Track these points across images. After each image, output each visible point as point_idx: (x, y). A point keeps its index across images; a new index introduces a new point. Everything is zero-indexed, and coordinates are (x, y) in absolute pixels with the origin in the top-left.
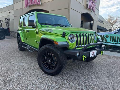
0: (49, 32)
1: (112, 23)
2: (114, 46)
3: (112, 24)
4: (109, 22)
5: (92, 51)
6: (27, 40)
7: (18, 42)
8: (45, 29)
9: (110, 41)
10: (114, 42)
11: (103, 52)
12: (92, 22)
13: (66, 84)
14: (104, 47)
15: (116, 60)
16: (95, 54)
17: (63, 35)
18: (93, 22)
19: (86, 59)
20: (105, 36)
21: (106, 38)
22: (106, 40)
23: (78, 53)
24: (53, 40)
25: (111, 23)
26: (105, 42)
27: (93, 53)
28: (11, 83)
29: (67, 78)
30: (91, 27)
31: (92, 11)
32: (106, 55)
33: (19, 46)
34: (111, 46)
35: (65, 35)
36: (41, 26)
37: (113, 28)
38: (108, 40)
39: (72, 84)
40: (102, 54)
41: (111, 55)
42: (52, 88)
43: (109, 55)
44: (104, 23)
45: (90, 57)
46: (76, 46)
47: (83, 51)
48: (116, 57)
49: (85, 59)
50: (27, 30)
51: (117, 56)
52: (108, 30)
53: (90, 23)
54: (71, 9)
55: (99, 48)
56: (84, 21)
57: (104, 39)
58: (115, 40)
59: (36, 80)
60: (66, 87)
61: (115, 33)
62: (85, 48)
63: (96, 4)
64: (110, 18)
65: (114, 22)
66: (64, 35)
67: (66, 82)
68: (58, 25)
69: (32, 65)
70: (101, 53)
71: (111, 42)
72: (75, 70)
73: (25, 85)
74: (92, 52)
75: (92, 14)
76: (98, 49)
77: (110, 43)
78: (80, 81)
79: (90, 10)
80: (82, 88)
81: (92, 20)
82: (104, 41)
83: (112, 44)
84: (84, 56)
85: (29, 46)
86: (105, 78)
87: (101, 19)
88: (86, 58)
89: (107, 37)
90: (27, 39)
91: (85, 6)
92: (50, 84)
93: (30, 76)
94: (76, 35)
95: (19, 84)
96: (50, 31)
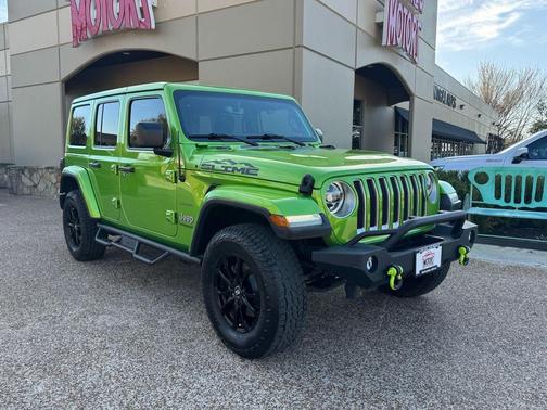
0: (240, 173)
1: (500, 101)
2: (514, 219)
3: (503, 109)
4: (487, 100)
5: (421, 249)
6: (119, 207)
7: (67, 220)
8: (217, 162)
9: (498, 196)
10: (512, 204)
11: (467, 252)
12: (404, 105)
13: (330, 387)
14: (472, 230)
15: (525, 285)
16: (437, 262)
17: (306, 189)
18: (411, 106)
19: (400, 284)
20: (471, 178)
21: (476, 185)
22: (478, 196)
23: (370, 259)
24: (266, 211)
25: (495, 106)
26: (474, 205)
27: (428, 258)
28: (101, 395)
29: (330, 366)
31: (404, 54)
32: (482, 265)
33: (73, 236)
34: (502, 222)
35: (312, 187)
36: (197, 146)
37: (505, 128)
38: (488, 192)
39: (354, 384)
40: (466, 260)
41: (503, 263)
42: (278, 404)
43: (495, 261)
44: (462, 107)
45: (417, 272)
46: (359, 231)
47: (390, 250)
48: (527, 271)
49: (396, 281)
50: (122, 164)
51: (532, 265)
52: (484, 139)
53: (396, 108)
54: (304, 50)
55: (452, 235)
56: (365, 103)
57: (469, 187)
58: (516, 190)
59: (203, 380)
60: (333, 397)
61: (516, 161)
62: (394, 238)
63: (421, 19)
64: (488, 77)
65: (512, 101)
66: (307, 187)
67: (327, 381)
68: (266, 138)
69: (162, 322)
70: (458, 256)
71: (501, 202)
72: (355, 332)
73: (165, 402)
74: (424, 253)
75: (404, 69)
76: (447, 240)
77: (497, 207)
78: (383, 371)
79: (392, 48)
80: (397, 396)
81: (406, 95)
82: (469, 199)
83: (506, 214)
84: (392, 272)
85: (135, 237)
86: (485, 357)
87: (448, 89)
88: (400, 277)
89: (482, 178)
90: (119, 203)
91: (371, 31)
92: (264, 392)
93: (173, 367)
94: (357, 184)
95: (135, 397)
96: (243, 169)
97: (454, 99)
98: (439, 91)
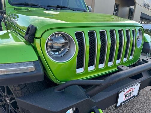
12: (133, 7)
18: (135, 8)
30: (131, 15)
53: (130, 8)
56: (120, 6)
87: (148, 3)
97: (149, 6)
98: (145, 4)
